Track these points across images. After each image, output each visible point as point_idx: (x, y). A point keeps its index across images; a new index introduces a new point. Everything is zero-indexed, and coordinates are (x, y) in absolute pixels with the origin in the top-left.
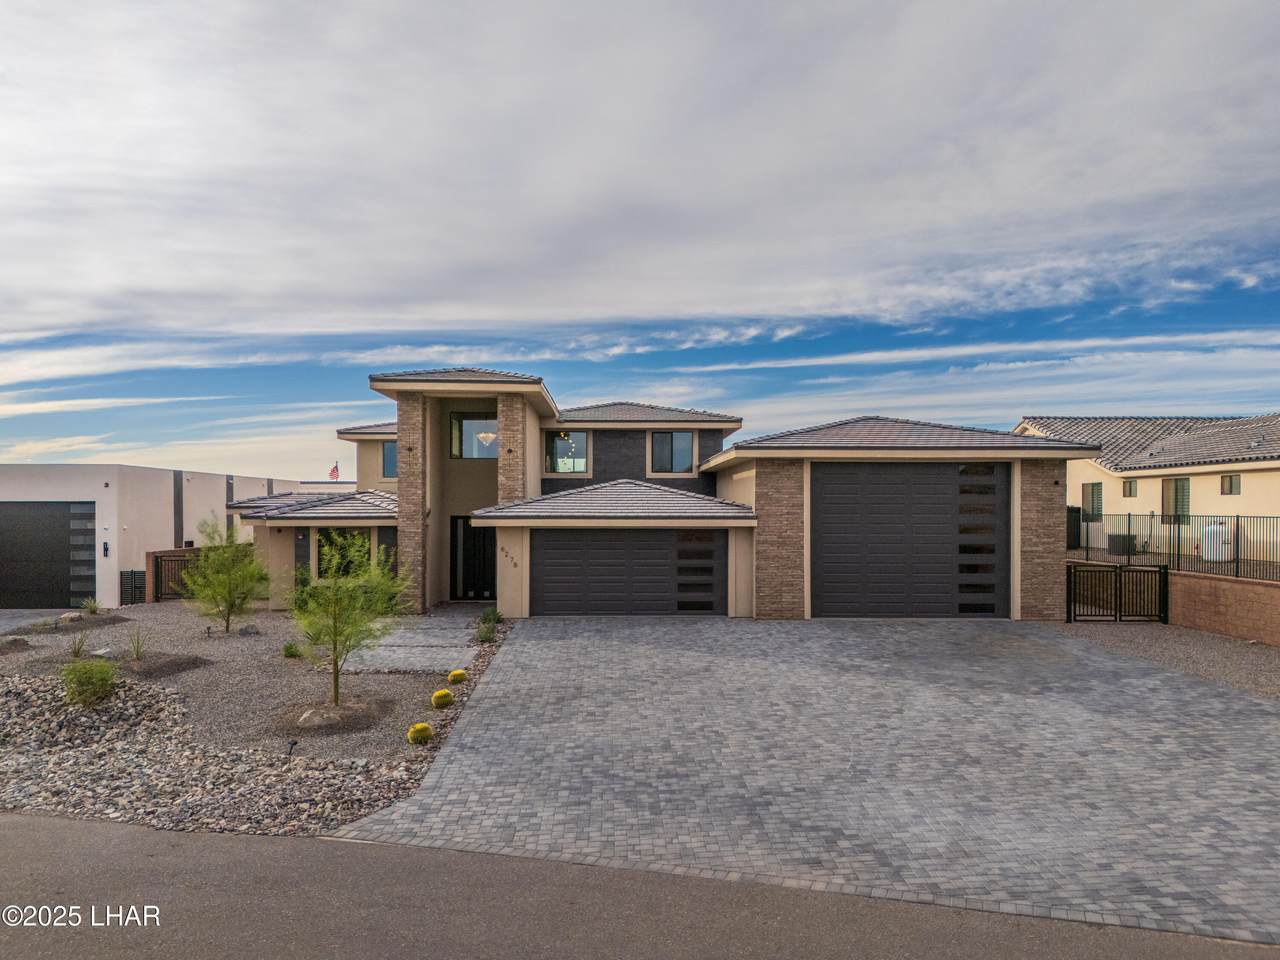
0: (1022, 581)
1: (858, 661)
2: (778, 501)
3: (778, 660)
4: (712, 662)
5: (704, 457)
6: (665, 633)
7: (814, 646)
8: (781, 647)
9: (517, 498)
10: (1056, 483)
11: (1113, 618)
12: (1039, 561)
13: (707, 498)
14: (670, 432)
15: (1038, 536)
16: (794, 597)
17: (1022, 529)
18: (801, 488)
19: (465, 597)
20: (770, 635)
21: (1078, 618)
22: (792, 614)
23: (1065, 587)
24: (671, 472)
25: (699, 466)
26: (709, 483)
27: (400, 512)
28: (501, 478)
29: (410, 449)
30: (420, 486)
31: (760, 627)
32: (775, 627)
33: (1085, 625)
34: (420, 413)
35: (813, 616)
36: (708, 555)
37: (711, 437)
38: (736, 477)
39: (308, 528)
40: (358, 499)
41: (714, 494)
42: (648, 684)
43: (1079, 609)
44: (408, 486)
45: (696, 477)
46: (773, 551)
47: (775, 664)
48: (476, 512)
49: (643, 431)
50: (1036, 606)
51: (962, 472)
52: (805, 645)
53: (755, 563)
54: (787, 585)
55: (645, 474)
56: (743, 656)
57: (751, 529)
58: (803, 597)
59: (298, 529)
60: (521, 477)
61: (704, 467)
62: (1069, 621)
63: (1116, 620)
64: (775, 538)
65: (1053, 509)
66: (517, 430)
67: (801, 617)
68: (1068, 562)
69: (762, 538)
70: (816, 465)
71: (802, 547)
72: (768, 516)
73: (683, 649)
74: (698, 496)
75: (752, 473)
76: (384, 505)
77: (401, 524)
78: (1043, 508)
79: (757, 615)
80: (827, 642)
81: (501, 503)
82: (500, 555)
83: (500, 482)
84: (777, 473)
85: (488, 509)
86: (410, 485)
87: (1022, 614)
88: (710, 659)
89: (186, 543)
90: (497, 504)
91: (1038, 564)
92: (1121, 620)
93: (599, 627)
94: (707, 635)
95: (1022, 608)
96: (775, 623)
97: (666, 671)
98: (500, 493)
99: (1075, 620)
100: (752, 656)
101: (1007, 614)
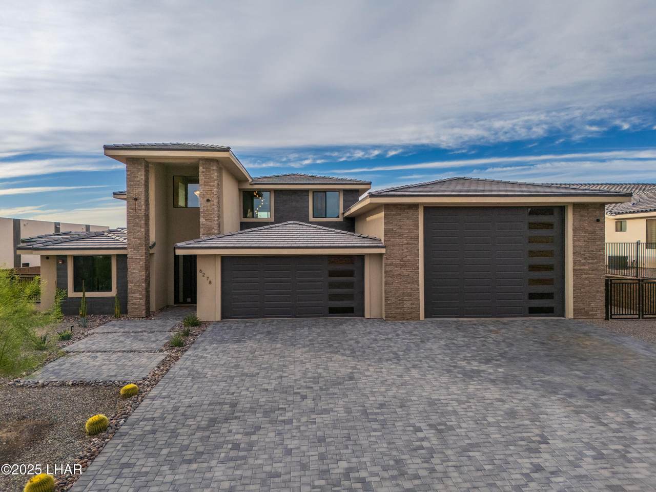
0: (574, 290)
1: (475, 365)
2: (401, 235)
3: (409, 365)
4: (354, 368)
5: (347, 207)
6: (319, 335)
7: (435, 346)
8: (408, 350)
9: (214, 234)
10: (598, 220)
11: (637, 316)
12: (586, 276)
13: (349, 233)
14: (324, 191)
15: (585, 258)
16: (412, 304)
17: (574, 253)
18: (417, 226)
19: (185, 302)
20: (398, 335)
21: (613, 317)
22: (411, 316)
23: (604, 294)
24: (326, 217)
25: (343, 214)
26: (350, 224)
27: (128, 244)
28: (202, 220)
29: (136, 199)
30: (143, 226)
31: (388, 328)
32: (400, 327)
33: (619, 322)
34: (143, 173)
35: (426, 317)
36: (350, 274)
37: (352, 195)
38: (368, 219)
39: (66, 256)
40: (105, 236)
41: (353, 230)
42: (298, 398)
43: (614, 310)
44: (134, 226)
45: (342, 220)
46: (397, 270)
47: (408, 369)
48: (179, 244)
49: (307, 191)
50: (584, 309)
51: (530, 213)
52: (427, 346)
53: (384, 280)
54: (407, 296)
55: (309, 219)
56: (380, 360)
57: (381, 255)
58: (419, 304)
59: (58, 257)
60: (216, 219)
61: (347, 214)
62: (607, 319)
63: (639, 318)
64: (398, 262)
65: (596, 239)
66: (214, 186)
67: (418, 318)
68: (606, 277)
69: (389, 262)
70: (428, 209)
71: (418, 268)
72: (394, 245)
73: (331, 352)
74: (343, 232)
75: (382, 215)
76: (121, 240)
77: (129, 252)
78: (589, 239)
79: (386, 317)
80: (442, 342)
81: (203, 237)
82: (199, 275)
83: (201, 222)
84: (400, 215)
85: (188, 242)
86: (137, 225)
87: (574, 314)
88: (353, 363)
89: (23, 264)
90: (199, 237)
91: (586, 279)
92: (643, 318)
93: (270, 329)
94: (350, 336)
95: (574, 310)
96: (399, 323)
97: (316, 380)
98: (202, 230)
99: (611, 318)
100: (387, 360)
101: (563, 314)
